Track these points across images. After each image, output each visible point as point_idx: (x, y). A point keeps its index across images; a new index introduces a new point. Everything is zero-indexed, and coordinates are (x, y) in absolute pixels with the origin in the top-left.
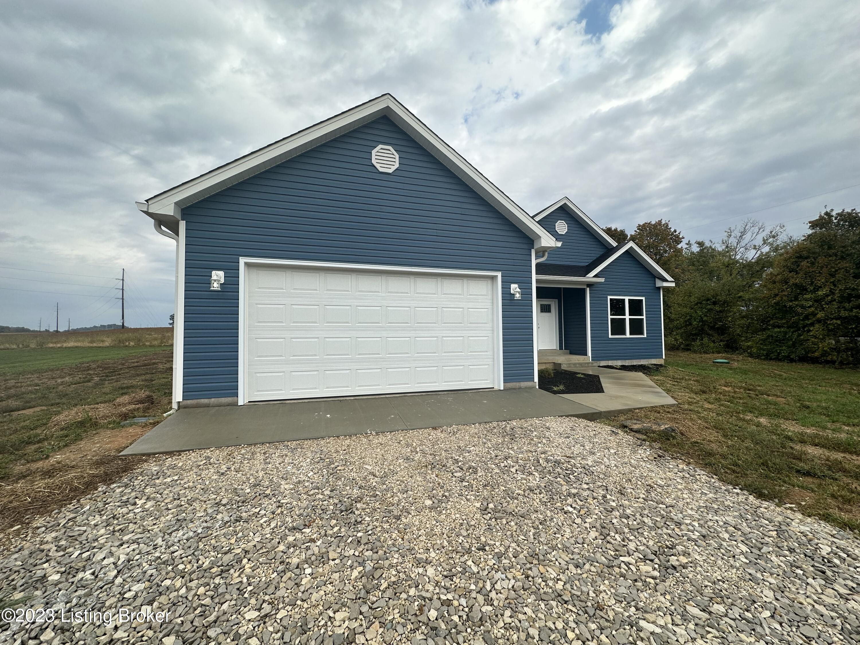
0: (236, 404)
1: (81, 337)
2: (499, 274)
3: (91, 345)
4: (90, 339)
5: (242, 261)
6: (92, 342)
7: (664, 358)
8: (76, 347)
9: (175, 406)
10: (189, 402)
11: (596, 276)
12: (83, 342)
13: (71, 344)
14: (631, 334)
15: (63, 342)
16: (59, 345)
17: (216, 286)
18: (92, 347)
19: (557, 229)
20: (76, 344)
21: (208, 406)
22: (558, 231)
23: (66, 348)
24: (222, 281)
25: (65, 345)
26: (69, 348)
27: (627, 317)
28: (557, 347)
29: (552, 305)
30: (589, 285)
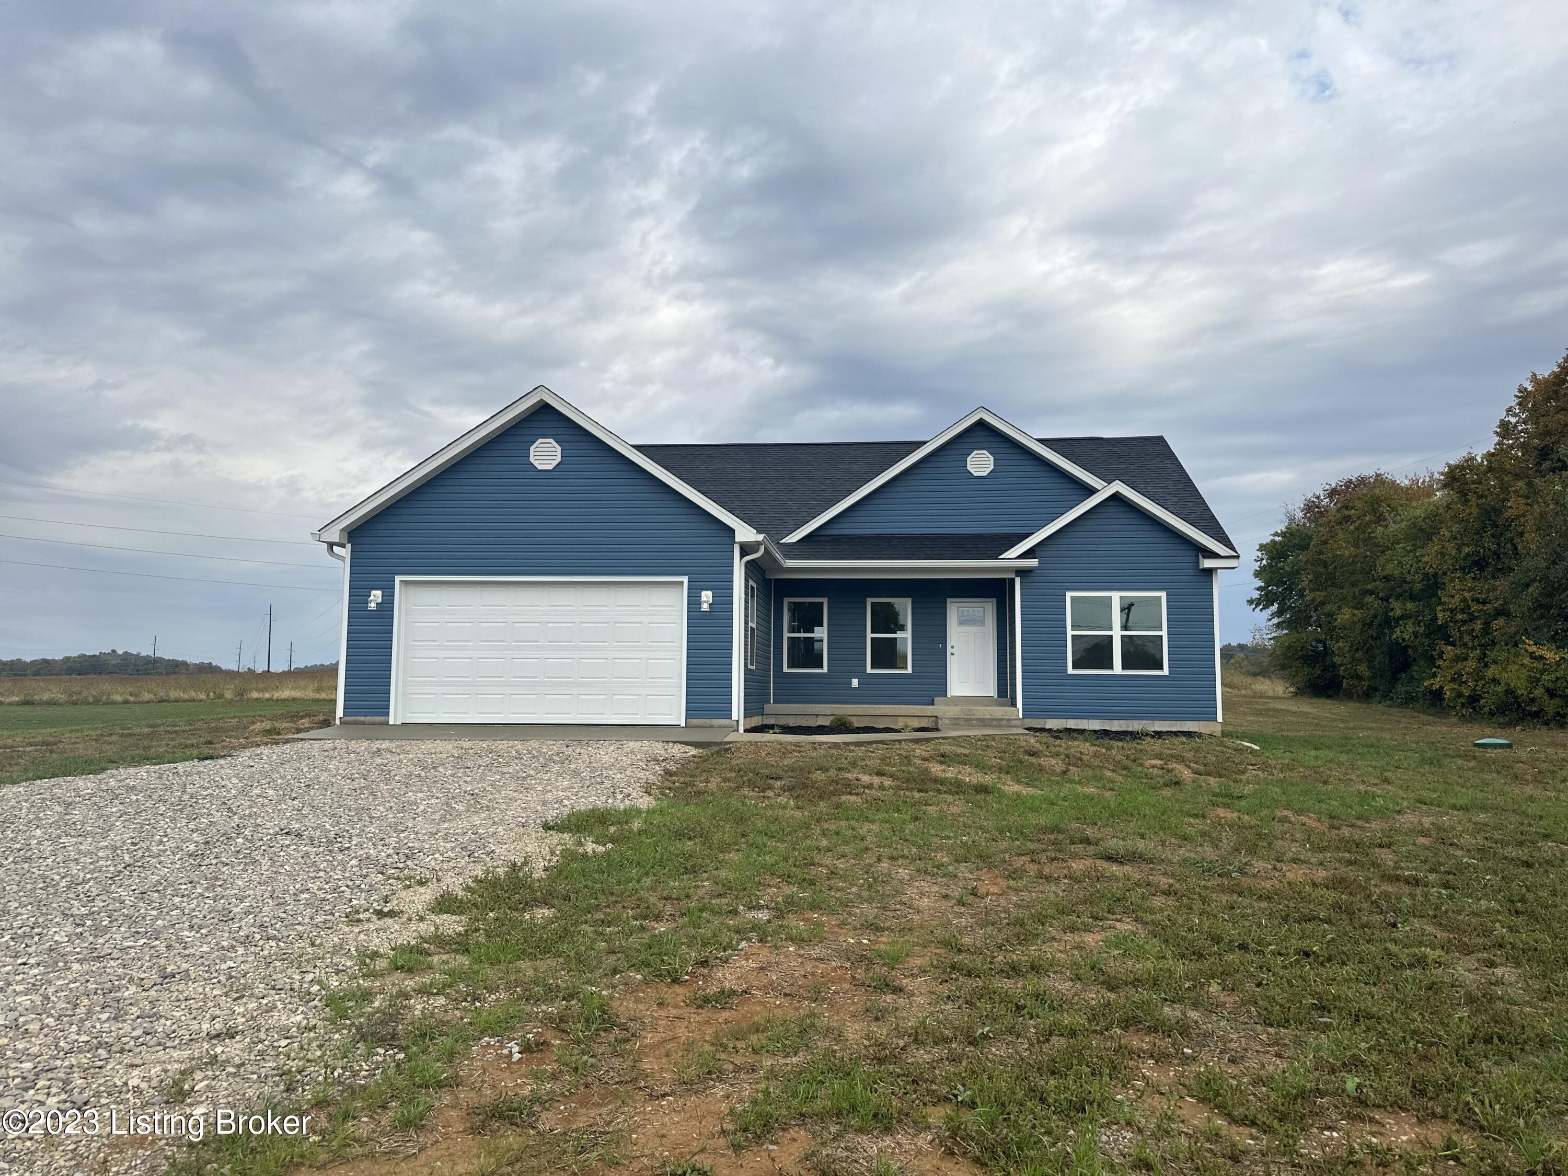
0: (387, 723)
1: (303, 680)
2: (685, 579)
3: (318, 696)
4: (316, 685)
5: (398, 579)
6: (318, 690)
7: (1220, 719)
8: (294, 699)
9: (338, 722)
10: (348, 718)
11: (1023, 556)
12: (305, 690)
13: (286, 694)
14: (1124, 667)
15: (273, 690)
16: (267, 695)
17: (372, 606)
18: (318, 700)
19: (969, 468)
20: (297, 694)
21: (363, 723)
22: (972, 471)
23: (277, 700)
24: (380, 600)
25: (276, 695)
26: (284, 700)
27: (1117, 634)
28: (991, 690)
29: (987, 609)
30: (1023, 573)
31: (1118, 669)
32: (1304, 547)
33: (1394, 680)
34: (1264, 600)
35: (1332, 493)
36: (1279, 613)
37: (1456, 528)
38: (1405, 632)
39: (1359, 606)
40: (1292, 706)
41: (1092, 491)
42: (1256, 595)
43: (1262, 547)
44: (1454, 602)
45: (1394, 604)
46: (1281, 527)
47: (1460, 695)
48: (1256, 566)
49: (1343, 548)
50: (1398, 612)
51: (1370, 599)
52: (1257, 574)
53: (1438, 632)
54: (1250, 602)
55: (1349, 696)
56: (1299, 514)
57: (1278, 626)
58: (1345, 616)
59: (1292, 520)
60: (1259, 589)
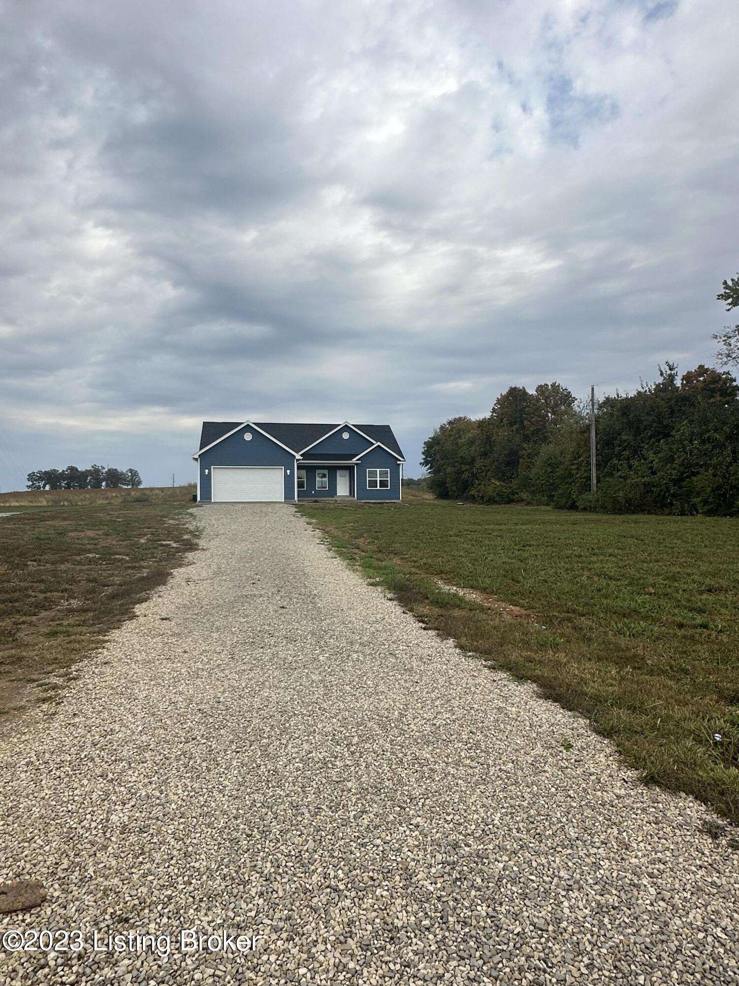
2: (283, 467)
5: (212, 467)
7: (401, 499)
11: (357, 460)
14: (380, 487)
22: (344, 438)
27: (378, 479)
28: (348, 494)
29: (347, 473)
30: (356, 464)
31: (378, 488)
32: (438, 444)
33: (463, 492)
34: (426, 463)
35: (450, 423)
36: (430, 468)
37: (479, 442)
38: (465, 476)
39: (454, 467)
40: (436, 502)
41: (374, 444)
42: (423, 461)
43: (425, 443)
44: (478, 466)
45: (463, 466)
46: (432, 435)
47: (479, 496)
48: (423, 451)
49: (449, 446)
50: (464, 469)
51: (457, 464)
52: (423, 453)
53: (474, 476)
54: (421, 464)
55: (451, 498)
56: (438, 431)
57: (430, 473)
58: (449, 470)
59: (436, 433)
60: (424, 459)
